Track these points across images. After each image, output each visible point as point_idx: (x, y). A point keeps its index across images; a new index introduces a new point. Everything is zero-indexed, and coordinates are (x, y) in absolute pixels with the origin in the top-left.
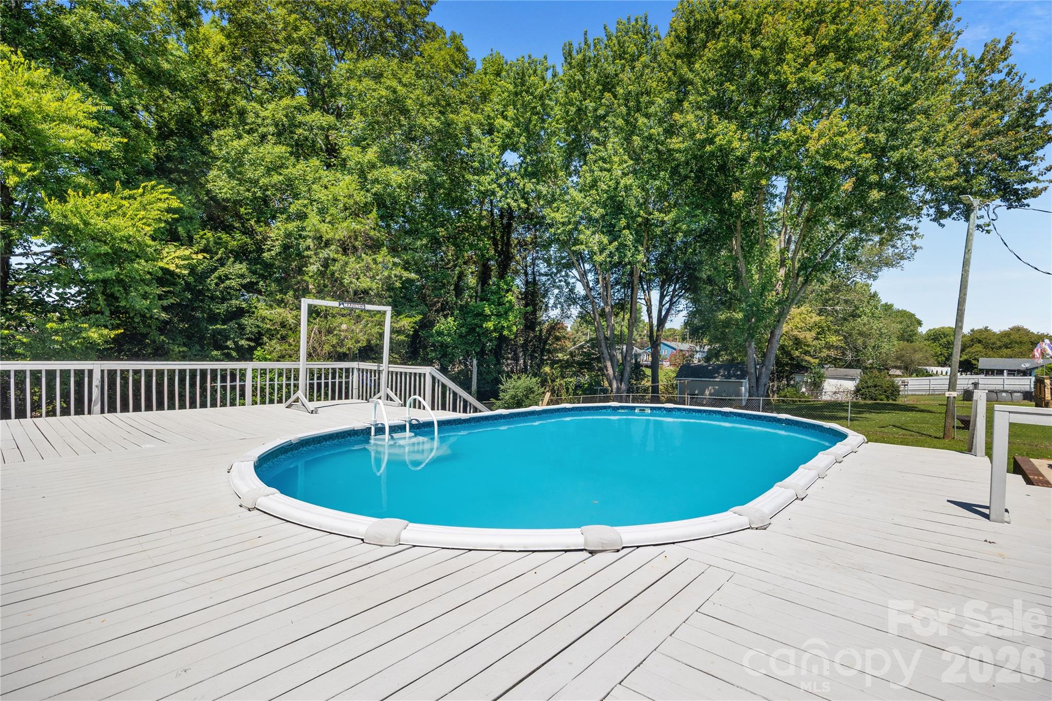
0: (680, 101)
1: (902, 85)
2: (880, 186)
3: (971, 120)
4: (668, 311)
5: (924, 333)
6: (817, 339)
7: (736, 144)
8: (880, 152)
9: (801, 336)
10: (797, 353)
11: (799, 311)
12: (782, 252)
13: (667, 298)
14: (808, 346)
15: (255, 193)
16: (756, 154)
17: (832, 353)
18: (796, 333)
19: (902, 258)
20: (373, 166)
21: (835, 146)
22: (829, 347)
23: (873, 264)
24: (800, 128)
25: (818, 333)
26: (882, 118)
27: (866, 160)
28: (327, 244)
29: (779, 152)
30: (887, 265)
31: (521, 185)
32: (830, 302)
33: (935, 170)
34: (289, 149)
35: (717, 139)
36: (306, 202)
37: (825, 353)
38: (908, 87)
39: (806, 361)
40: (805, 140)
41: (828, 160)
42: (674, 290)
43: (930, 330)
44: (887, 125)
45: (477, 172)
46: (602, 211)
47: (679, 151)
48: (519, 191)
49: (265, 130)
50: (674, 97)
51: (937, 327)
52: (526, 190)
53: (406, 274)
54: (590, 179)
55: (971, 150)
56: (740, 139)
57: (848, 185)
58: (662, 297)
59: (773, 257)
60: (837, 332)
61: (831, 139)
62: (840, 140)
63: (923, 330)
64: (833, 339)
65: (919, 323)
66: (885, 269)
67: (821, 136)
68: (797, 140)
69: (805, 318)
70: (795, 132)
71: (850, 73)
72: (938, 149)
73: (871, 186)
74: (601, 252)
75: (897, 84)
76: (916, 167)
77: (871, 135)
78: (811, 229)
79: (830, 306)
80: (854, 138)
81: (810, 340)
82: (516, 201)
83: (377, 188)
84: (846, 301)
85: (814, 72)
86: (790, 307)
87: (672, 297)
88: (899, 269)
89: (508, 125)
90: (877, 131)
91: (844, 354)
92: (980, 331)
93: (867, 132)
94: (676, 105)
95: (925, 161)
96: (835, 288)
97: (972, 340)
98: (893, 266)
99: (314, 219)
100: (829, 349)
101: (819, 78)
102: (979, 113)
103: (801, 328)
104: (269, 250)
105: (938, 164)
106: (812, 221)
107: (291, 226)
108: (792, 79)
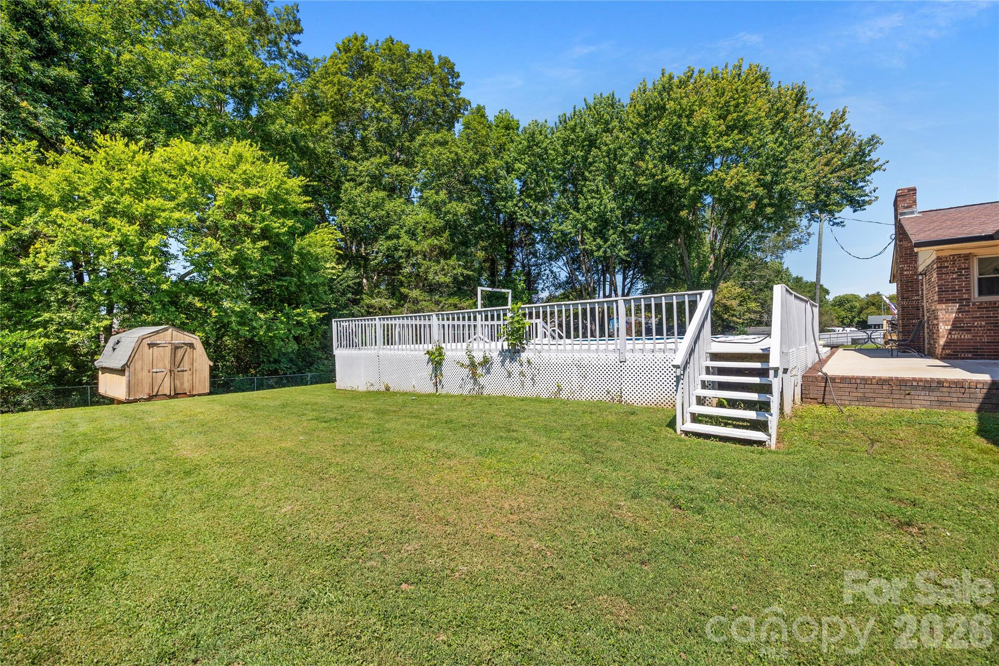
0: (642, 154)
1: (778, 147)
2: (771, 205)
3: (824, 161)
4: (630, 289)
5: (831, 300)
6: (740, 305)
7: (681, 181)
8: (768, 186)
9: (728, 303)
10: (726, 316)
11: (726, 285)
12: (711, 243)
13: (628, 280)
14: (734, 310)
15: (365, 223)
16: (694, 188)
17: (753, 316)
18: (724, 301)
19: (800, 243)
20: (444, 203)
21: (742, 183)
22: (749, 310)
23: (779, 248)
24: (720, 174)
25: (741, 301)
26: (768, 165)
27: (761, 191)
28: (415, 254)
29: (708, 187)
30: (789, 248)
31: (534, 207)
32: (749, 278)
33: (801, 196)
34: (387, 193)
35: (669, 179)
36: (398, 227)
37: (747, 316)
38: (781, 149)
39: (734, 322)
40: (723, 180)
41: (738, 192)
42: (634, 274)
43: (836, 297)
44: (771, 170)
45: (504, 199)
46: (595, 224)
47: (645, 185)
48: (532, 211)
49: (362, 179)
50: (638, 151)
51: (842, 295)
52: (537, 210)
53: (465, 272)
54: (586, 204)
55: (825, 180)
56: (684, 178)
57: (752, 205)
58: (624, 279)
59: (706, 248)
60: (755, 299)
61: (738, 180)
62: (744, 180)
63: (830, 298)
64: (753, 305)
65: (827, 292)
66: (789, 251)
67: (732, 177)
68: (718, 181)
69: (731, 290)
70: (717, 175)
71: (748, 141)
72: (802, 184)
73: (765, 206)
74: (598, 250)
75: (775, 146)
76: (790, 194)
77: (762, 177)
78: (730, 230)
79: (749, 280)
80: (751, 178)
81: (735, 306)
82: (531, 217)
83: (449, 217)
84: (761, 277)
85: (726, 141)
86: (719, 282)
87: (633, 279)
88: (798, 250)
89: (523, 167)
90: (766, 174)
91: (761, 316)
92: (873, 296)
93: (760, 175)
94: (640, 156)
95: (795, 191)
96: (753, 267)
97: (867, 304)
98: (794, 249)
99: (405, 238)
100: (750, 313)
101: (729, 145)
102: (829, 155)
103: (728, 298)
104: (373, 260)
105: (804, 192)
106: (731, 225)
107: (390, 243)
108: (713, 145)
